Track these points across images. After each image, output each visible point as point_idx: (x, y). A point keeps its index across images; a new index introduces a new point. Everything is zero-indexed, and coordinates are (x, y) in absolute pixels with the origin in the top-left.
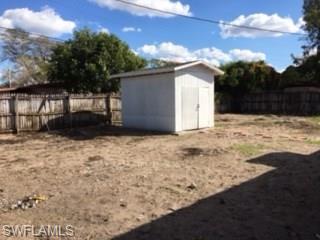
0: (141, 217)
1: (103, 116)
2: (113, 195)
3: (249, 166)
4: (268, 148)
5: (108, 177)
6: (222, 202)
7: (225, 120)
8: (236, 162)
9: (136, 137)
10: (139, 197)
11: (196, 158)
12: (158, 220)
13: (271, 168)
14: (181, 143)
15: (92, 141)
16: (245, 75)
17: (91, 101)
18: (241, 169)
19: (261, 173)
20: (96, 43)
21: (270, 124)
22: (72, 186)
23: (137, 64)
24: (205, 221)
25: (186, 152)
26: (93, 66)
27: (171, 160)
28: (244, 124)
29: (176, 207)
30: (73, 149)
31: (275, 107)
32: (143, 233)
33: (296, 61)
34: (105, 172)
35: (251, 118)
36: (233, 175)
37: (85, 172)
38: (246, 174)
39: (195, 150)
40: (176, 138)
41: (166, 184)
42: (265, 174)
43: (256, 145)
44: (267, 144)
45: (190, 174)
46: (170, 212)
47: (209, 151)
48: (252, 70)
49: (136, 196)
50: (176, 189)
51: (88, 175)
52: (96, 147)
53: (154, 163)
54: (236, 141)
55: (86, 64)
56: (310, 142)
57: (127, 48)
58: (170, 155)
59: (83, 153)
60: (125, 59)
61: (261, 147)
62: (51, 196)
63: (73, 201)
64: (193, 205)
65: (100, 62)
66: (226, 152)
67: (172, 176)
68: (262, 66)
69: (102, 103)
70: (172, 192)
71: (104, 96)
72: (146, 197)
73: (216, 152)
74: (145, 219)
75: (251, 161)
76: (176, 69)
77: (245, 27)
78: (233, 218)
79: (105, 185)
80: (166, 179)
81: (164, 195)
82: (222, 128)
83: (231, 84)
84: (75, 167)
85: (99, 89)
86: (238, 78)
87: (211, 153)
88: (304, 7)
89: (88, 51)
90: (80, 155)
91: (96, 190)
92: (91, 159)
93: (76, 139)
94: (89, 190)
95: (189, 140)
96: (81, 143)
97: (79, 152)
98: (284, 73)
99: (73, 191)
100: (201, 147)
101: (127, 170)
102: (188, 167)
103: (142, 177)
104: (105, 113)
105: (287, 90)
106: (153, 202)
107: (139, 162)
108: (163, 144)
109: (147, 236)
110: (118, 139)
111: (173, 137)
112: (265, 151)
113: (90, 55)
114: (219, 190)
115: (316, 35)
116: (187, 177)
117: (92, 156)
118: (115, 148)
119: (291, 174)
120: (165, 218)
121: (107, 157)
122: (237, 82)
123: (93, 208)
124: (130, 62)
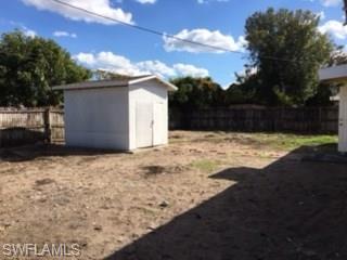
0: (121, 238)
1: (40, 133)
2: (82, 219)
3: (212, 181)
4: (225, 163)
5: (68, 201)
6: (199, 217)
7: (177, 137)
8: (200, 178)
9: (86, 157)
10: (112, 219)
11: (158, 175)
12: (140, 239)
13: (233, 183)
14: (139, 162)
15: (34, 163)
16: (193, 91)
17: (25, 116)
18: (206, 185)
19: (226, 187)
20: (31, 49)
21: (220, 141)
22: (28, 213)
23: (81, 74)
24: (187, 236)
25: (147, 171)
26: (28, 75)
27: (133, 180)
28: (196, 141)
29: (154, 225)
30: (11, 171)
31: (222, 123)
32: (130, 254)
33: (239, 79)
34: (63, 196)
35: (201, 135)
36: (201, 190)
37: (38, 197)
38: (212, 189)
39: (156, 168)
40: (132, 156)
41: (136, 203)
42: (229, 188)
43: (213, 161)
44: (224, 160)
45: (159, 193)
46: (150, 231)
47: (171, 168)
48: (200, 87)
49: (109, 218)
50: (148, 208)
51: (43, 201)
52: (40, 168)
53: (116, 184)
54: (194, 158)
55: (19, 73)
56: (260, 157)
57: (68, 56)
58: (131, 174)
59: (26, 177)
60: (67, 69)
61: (219, 163)
62: (7, 226)
63: (37, 229)
64: (170, 223)
65: (37, 71)
66: (188, 169)
67: (140, 195)
68: (209, 83)
69: (39, 118)
70: (145, 211)
71: (41, 110)
72: (120, 218)
73: (178, 169)
74: (126, 241)
75: (213, 177)
76: (131, 82)
77: (188, 42)
78: (213, 231)
79: (67, 209)
80: (135, 199)
81: (138, 214)
82: (176, 145)
83: (180, 99)
84: (23, 192)
85: (35, 102)
86: (187, 93)
87: (173, 170)
88: (246, 27)
89: (22, 57)
90: (23, 179)
91: (59, 216)
92: (40, 183)
93: (11, 161)
94: (52, 217)
95: (145, 159)
96: (21, 165)
97: (21, 175)
98: (228, 90)
99: (32, 218)
100: (160, 164)
101: (87, 193)
102: (155, 186)
103: (108, 199)
104: (43, 130)
105: (232, 107)
106: (129, 223)
107: (99, 183)
108: (120, 163)
109: (133, 256)
110: (65, 160)
111: (128, 155)
112: (224, 167)
113: (24, 62)
114: (192, 206)
115: (257, 54)
116: (156, 195)
117: (40, 179)
118: (65, 169)
119: (252, 187)
120: (146, 237)
121: (59, 179)
122: (186, 98)
123: (64, 234)
124: (72, 72)
